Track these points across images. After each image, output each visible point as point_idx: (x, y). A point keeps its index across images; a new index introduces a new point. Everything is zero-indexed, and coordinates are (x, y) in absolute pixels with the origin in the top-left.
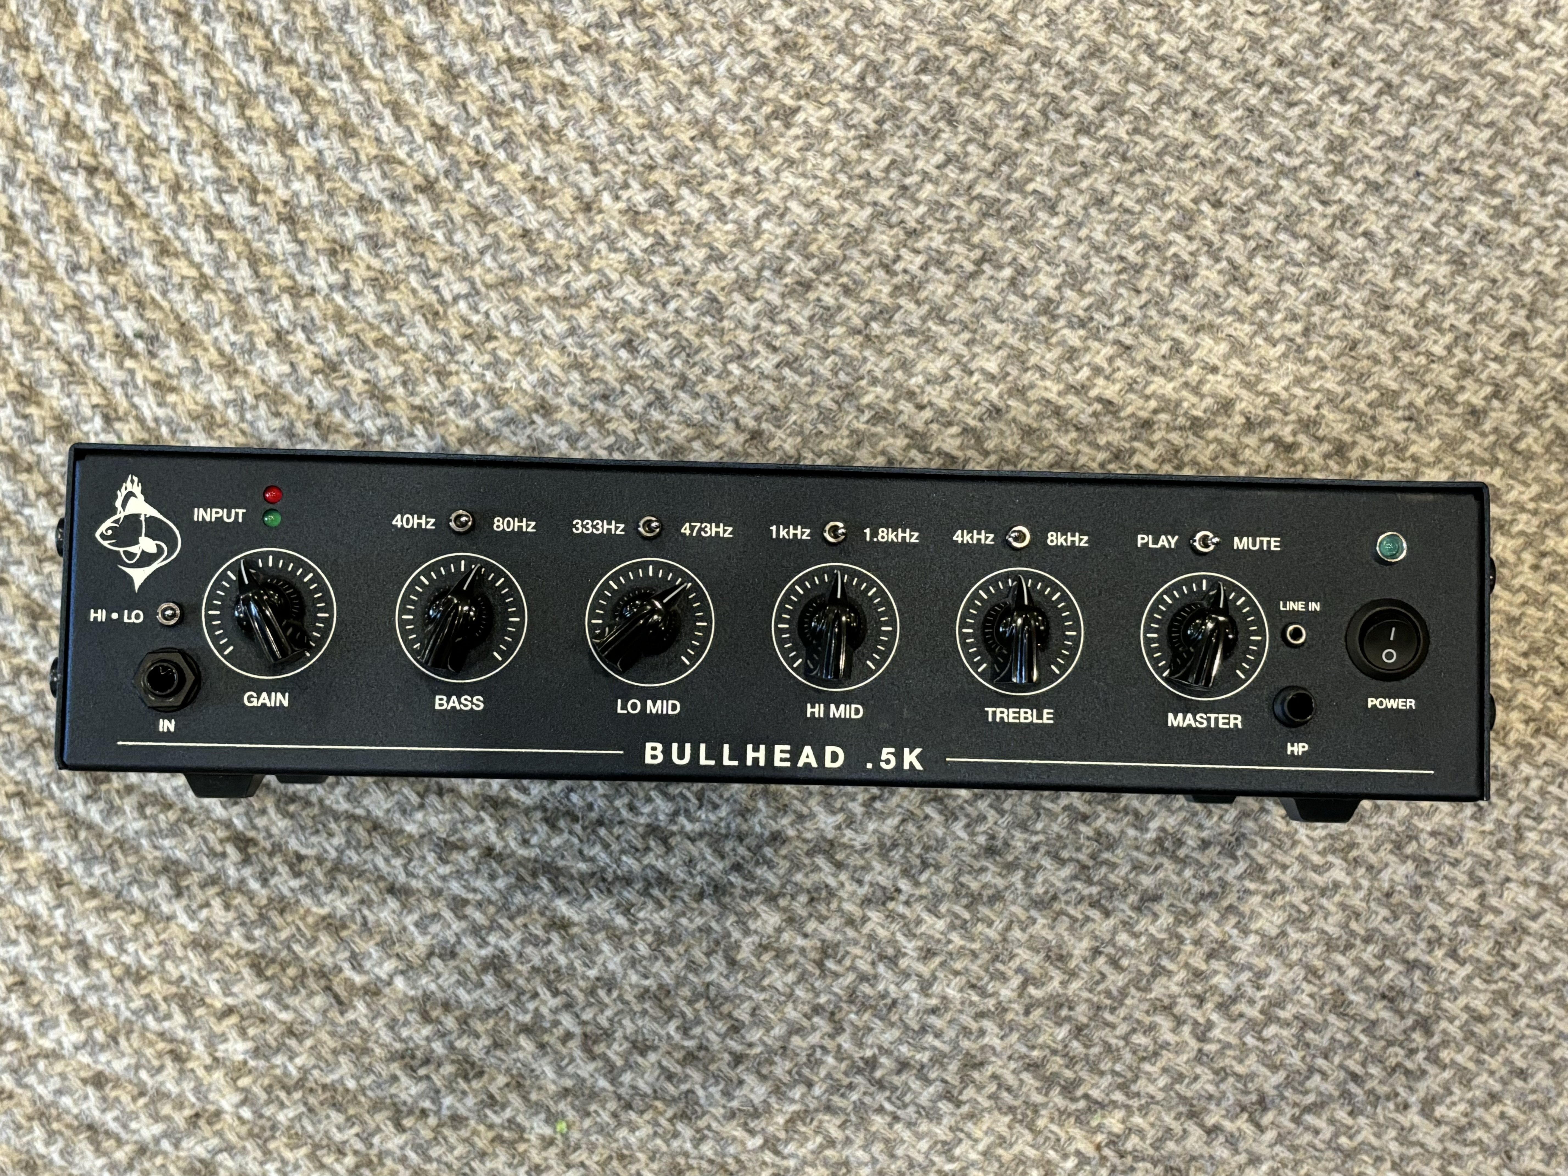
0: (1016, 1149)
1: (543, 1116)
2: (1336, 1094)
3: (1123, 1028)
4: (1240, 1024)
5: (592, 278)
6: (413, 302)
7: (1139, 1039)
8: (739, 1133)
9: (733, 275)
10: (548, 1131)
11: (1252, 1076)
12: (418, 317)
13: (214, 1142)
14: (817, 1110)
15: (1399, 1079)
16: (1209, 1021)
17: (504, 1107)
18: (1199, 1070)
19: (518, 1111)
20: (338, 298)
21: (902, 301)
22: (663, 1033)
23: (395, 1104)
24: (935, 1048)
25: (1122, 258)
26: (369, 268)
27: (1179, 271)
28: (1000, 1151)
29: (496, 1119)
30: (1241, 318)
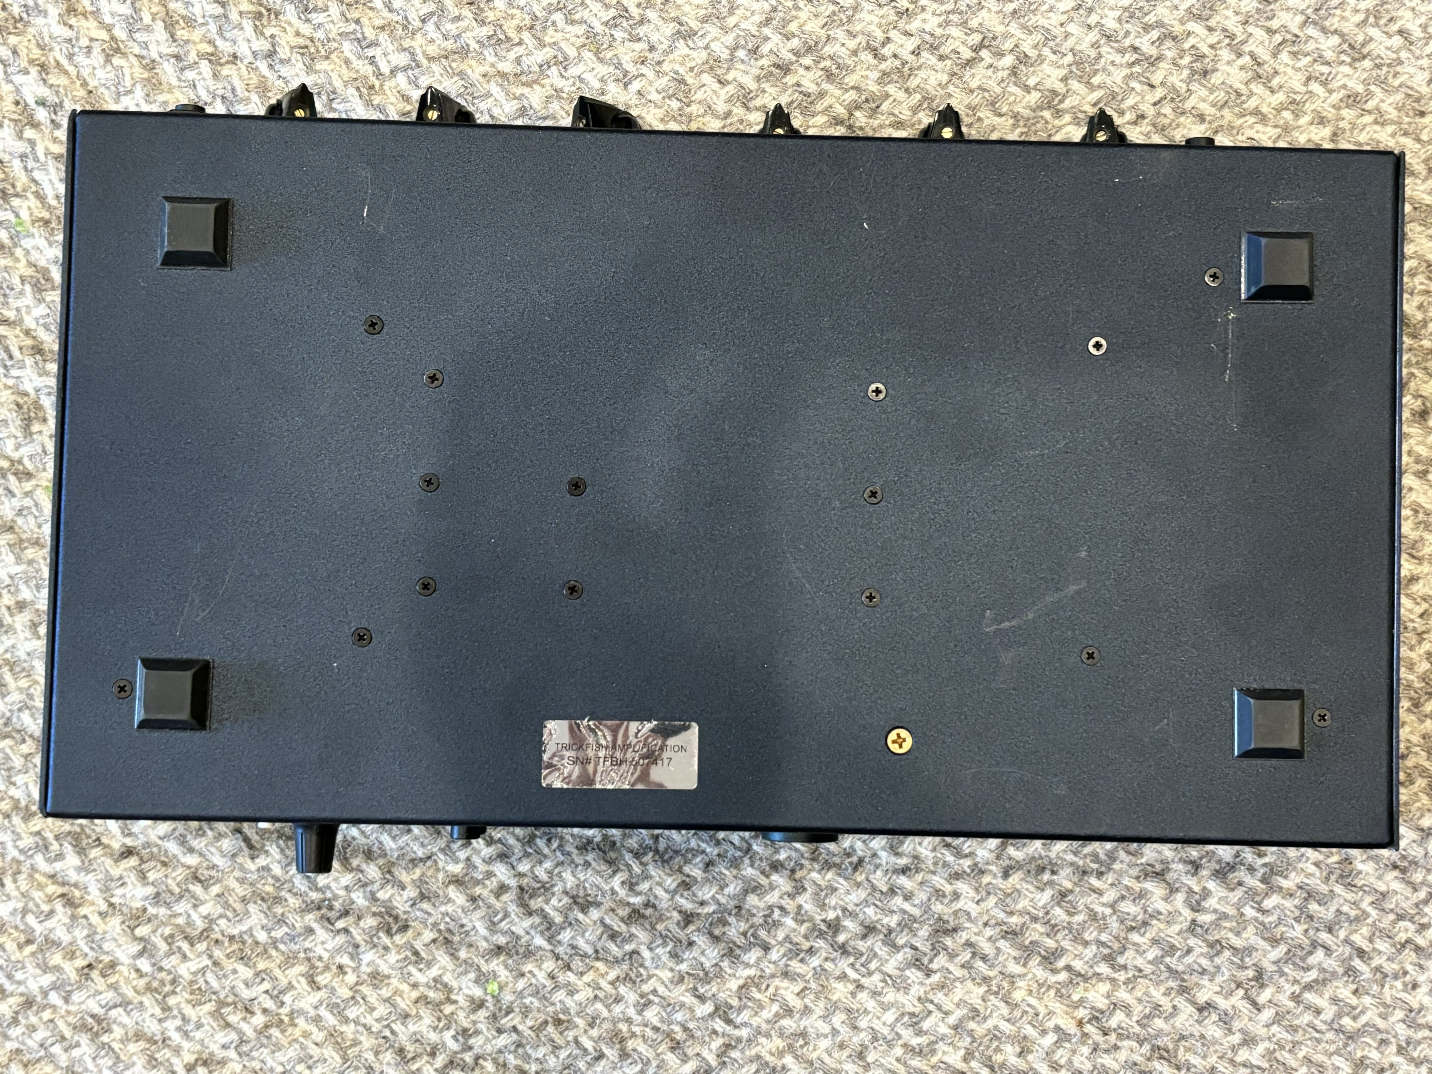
0: (990, 1023)
1: (472, 976)
2: (1341, 971)
3: (1110, 896)
4: (1239, 893)
5: (547, 53)
6: (347, 74)
7: (1128, 907)
8: (688, 999)
9: (704, 54)
10: (477, 992)
11: (1249, 950)
12: (351, 91)
13: (109, 996)
14: (773, 976)
15: (1409, 956)
16: (1205, 888)
17: (429, 964)
18: (1192, 942)
19: (444, 968)
20: (263, 66)
21: (891, 89)
22: (607, 888)
23: (309, 959)
24: (904, 912)
25: (1135, 49)
26: (298, 34)
27: (1197, 66)
28: (972, 1025)
29: (421, 978)
30: (1263, 119)
